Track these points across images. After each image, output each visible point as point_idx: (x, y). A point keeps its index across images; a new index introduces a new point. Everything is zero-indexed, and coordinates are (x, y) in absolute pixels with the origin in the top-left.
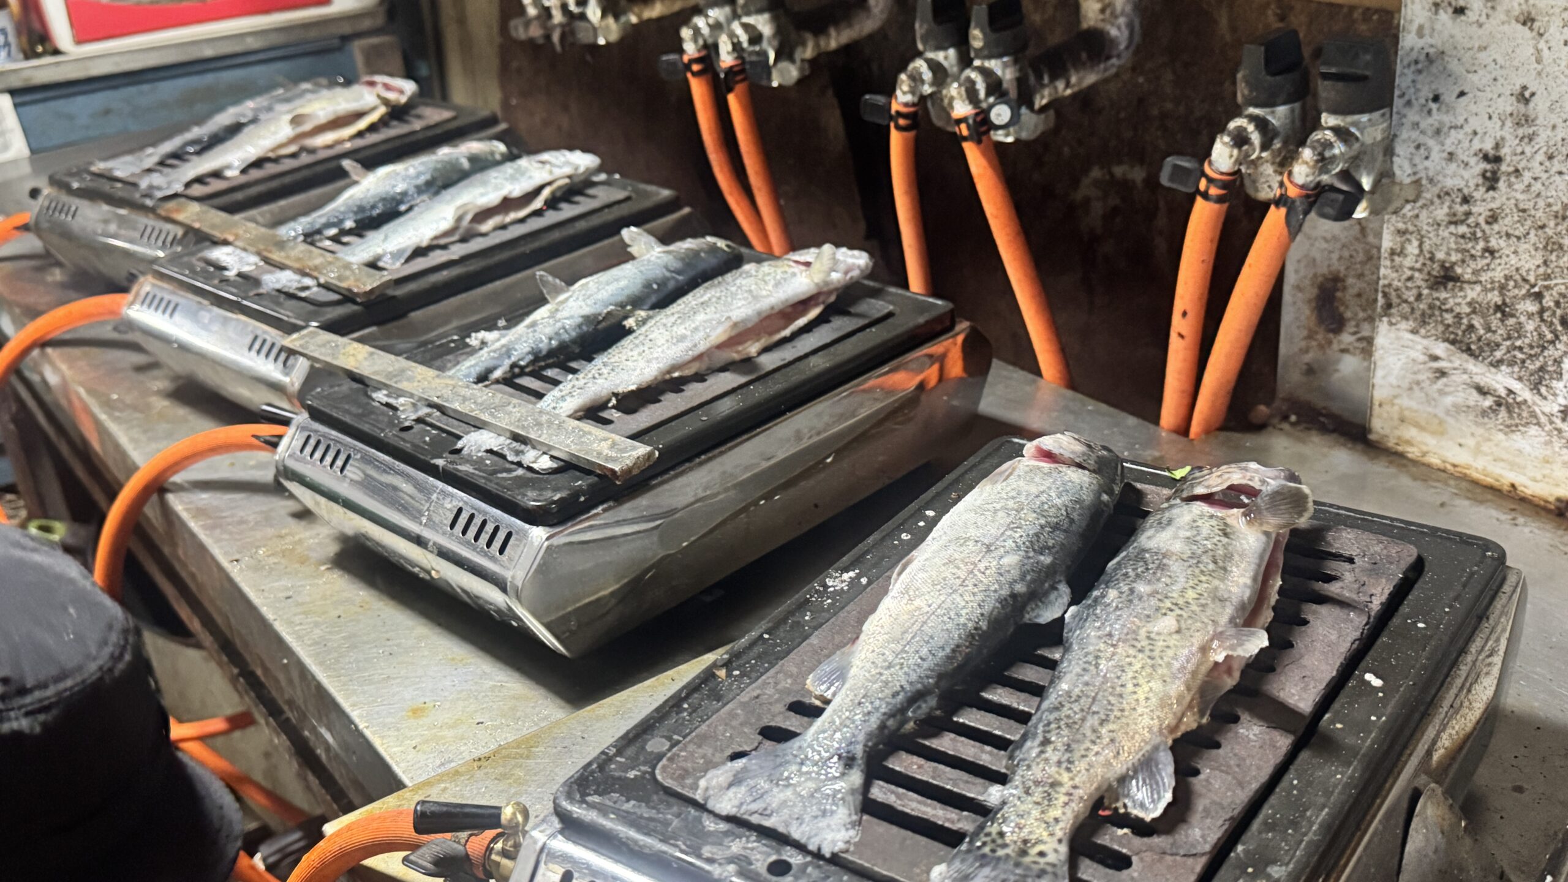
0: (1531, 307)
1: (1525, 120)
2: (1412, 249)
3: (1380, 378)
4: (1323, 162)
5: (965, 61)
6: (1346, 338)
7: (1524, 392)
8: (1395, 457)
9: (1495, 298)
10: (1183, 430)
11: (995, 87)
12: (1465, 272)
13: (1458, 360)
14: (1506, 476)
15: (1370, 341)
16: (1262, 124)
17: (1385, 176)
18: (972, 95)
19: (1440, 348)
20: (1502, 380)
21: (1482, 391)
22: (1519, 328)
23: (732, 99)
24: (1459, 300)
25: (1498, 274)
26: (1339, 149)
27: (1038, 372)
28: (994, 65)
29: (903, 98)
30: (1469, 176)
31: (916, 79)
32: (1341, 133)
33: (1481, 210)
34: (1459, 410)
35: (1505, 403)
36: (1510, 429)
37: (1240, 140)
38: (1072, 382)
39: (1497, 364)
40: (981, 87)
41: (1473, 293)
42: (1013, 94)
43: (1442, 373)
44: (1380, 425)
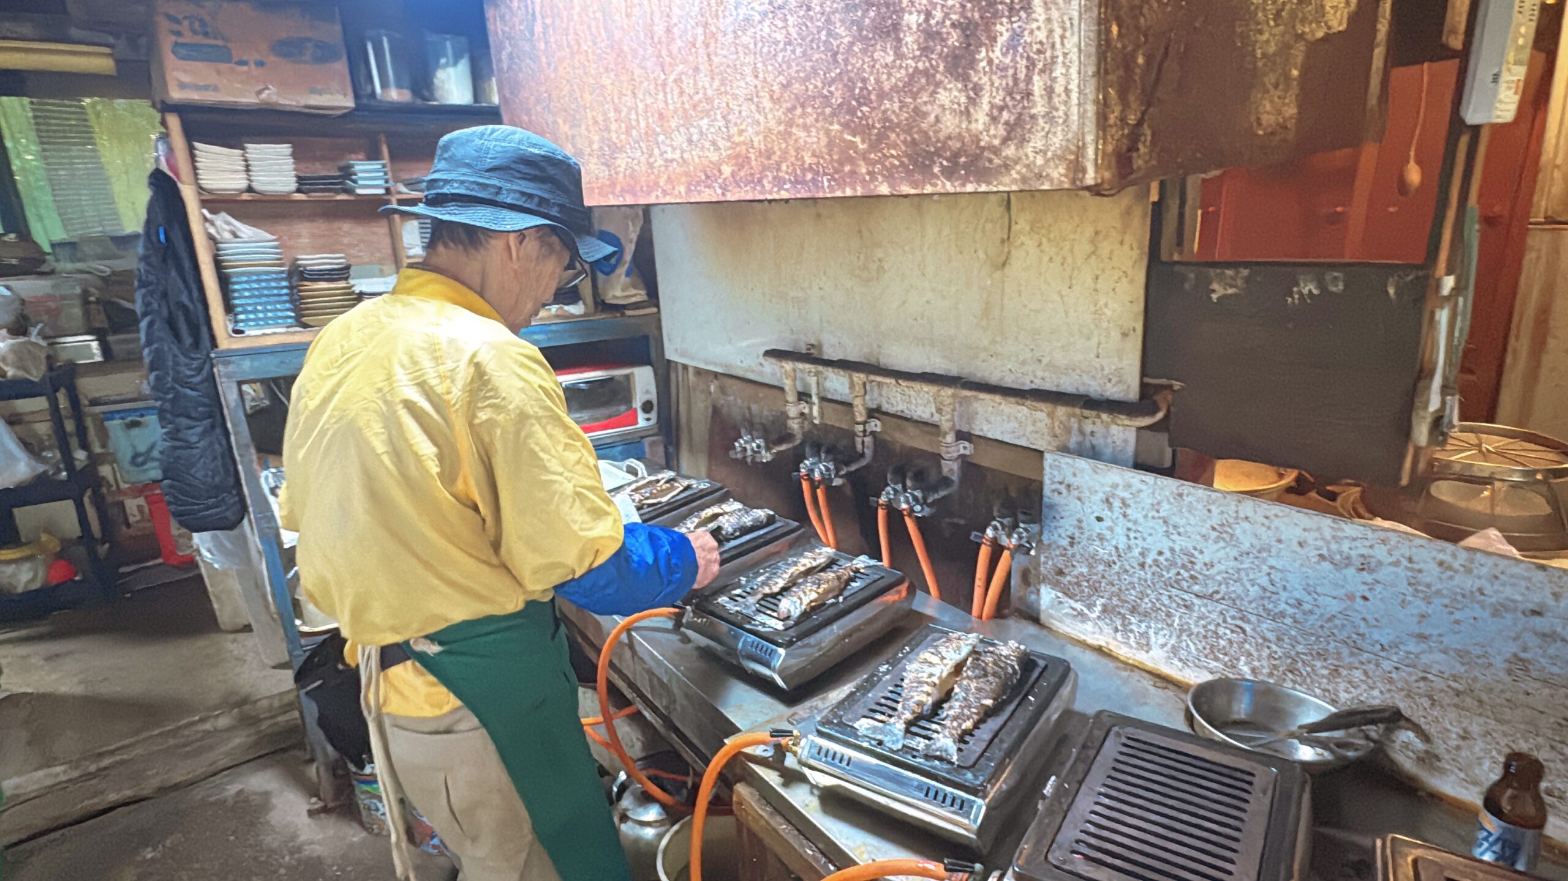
0: (1085, 584)
1: (1080, 528)
2: (1050, 563)
3: (1042, 602)
4: (1020, 538)
5: (905, 489)
6: (1032, 588)
7: (1086, 611)
8: (1049, 629)
9: (1075, 580)
10: (980, 617)
11: (915, 499)
12: (1066, 571)
13: (1065, 599)
14: (1082, 637)
15: (1038, 590)
16: (1001, 523)
17: (1040, 542)
18: (907, 502)
19: (1060, 594)
20: (1079, 606)
21: (1074, 609)
22: (1083, 591)
23: (819, 491)
24: (1065, 580)
25: (1075, 573)
26: (1025, 534)
27: (929, 593)
28: (916, 493)
29: (883, 499)
30: (1065, 542)
31: (888, 493)
32: (1025, 529)
33: (1070, 553)
34: (1067, 614)
35: (1081, 614)
36: (1083, 622)
37: (995, 528)
38: (942, 597)
39: (1077, 601)
40: (910, 499)
41: (1068, 578)
42: (921, 501)
43: (1061, 602)
44: (1043, 618)
